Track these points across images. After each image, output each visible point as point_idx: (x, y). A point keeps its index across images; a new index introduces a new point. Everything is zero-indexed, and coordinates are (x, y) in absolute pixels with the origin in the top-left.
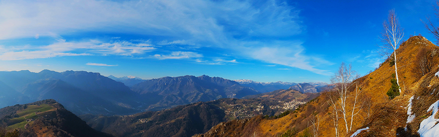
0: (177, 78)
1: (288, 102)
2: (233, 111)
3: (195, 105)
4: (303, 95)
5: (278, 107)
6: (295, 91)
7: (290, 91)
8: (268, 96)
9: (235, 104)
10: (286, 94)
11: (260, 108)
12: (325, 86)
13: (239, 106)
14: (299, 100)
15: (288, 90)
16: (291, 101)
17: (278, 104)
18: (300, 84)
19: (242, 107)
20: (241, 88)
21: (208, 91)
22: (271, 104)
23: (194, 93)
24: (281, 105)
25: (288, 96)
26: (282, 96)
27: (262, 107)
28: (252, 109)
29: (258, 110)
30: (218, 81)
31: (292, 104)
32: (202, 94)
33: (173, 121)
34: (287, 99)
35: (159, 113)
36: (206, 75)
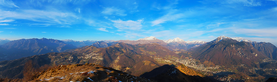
0: (28, 40)
1: (88, 54)
2: (54, 60)
3: (32, 57)
4: (98, 49)
5: (82, 57)
6: (93, 47)
7: (91, 47)
8: (78, 50)
9: (56, 56)
10: (88, 49)
11: (71, 58)
12: (113, 43)
13: (58, 57)
14: (94, 53)
15: (90, 46)
16: (90, 53)
17: (82, 55)
18: (98, 42)
19: (60, 58)
20: (65, 45)
21: (45, 47)
22: (78, 56)
23: (38, 48)
24: (84, 56)
25: (89, 50)
26: (85, 51)
27: (72, 58)
28: (66, 59)
29: (69, 59)
30: (51, 41)
31: (90, 55)
32: (42, 49)
33: (18, 67)
34: (88, 52)
35: (11, 62)
36: (45, 38)
